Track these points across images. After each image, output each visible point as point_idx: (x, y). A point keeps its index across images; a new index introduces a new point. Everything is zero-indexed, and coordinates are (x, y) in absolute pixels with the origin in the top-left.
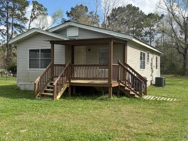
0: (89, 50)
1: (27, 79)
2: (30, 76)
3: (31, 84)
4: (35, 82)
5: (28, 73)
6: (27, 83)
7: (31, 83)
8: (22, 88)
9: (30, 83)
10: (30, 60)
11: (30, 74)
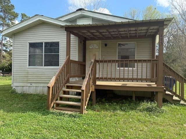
0: (106, 45)
1: (26, 79)
2: (30, 76)
3: (31, 86)
4: (49, 85)
5: (27, 72)
6: (25, 84)
7: (31, 84)
8: (19, 90)
9: (29, 85)
10: (29, 55)
11: (30, 74)
